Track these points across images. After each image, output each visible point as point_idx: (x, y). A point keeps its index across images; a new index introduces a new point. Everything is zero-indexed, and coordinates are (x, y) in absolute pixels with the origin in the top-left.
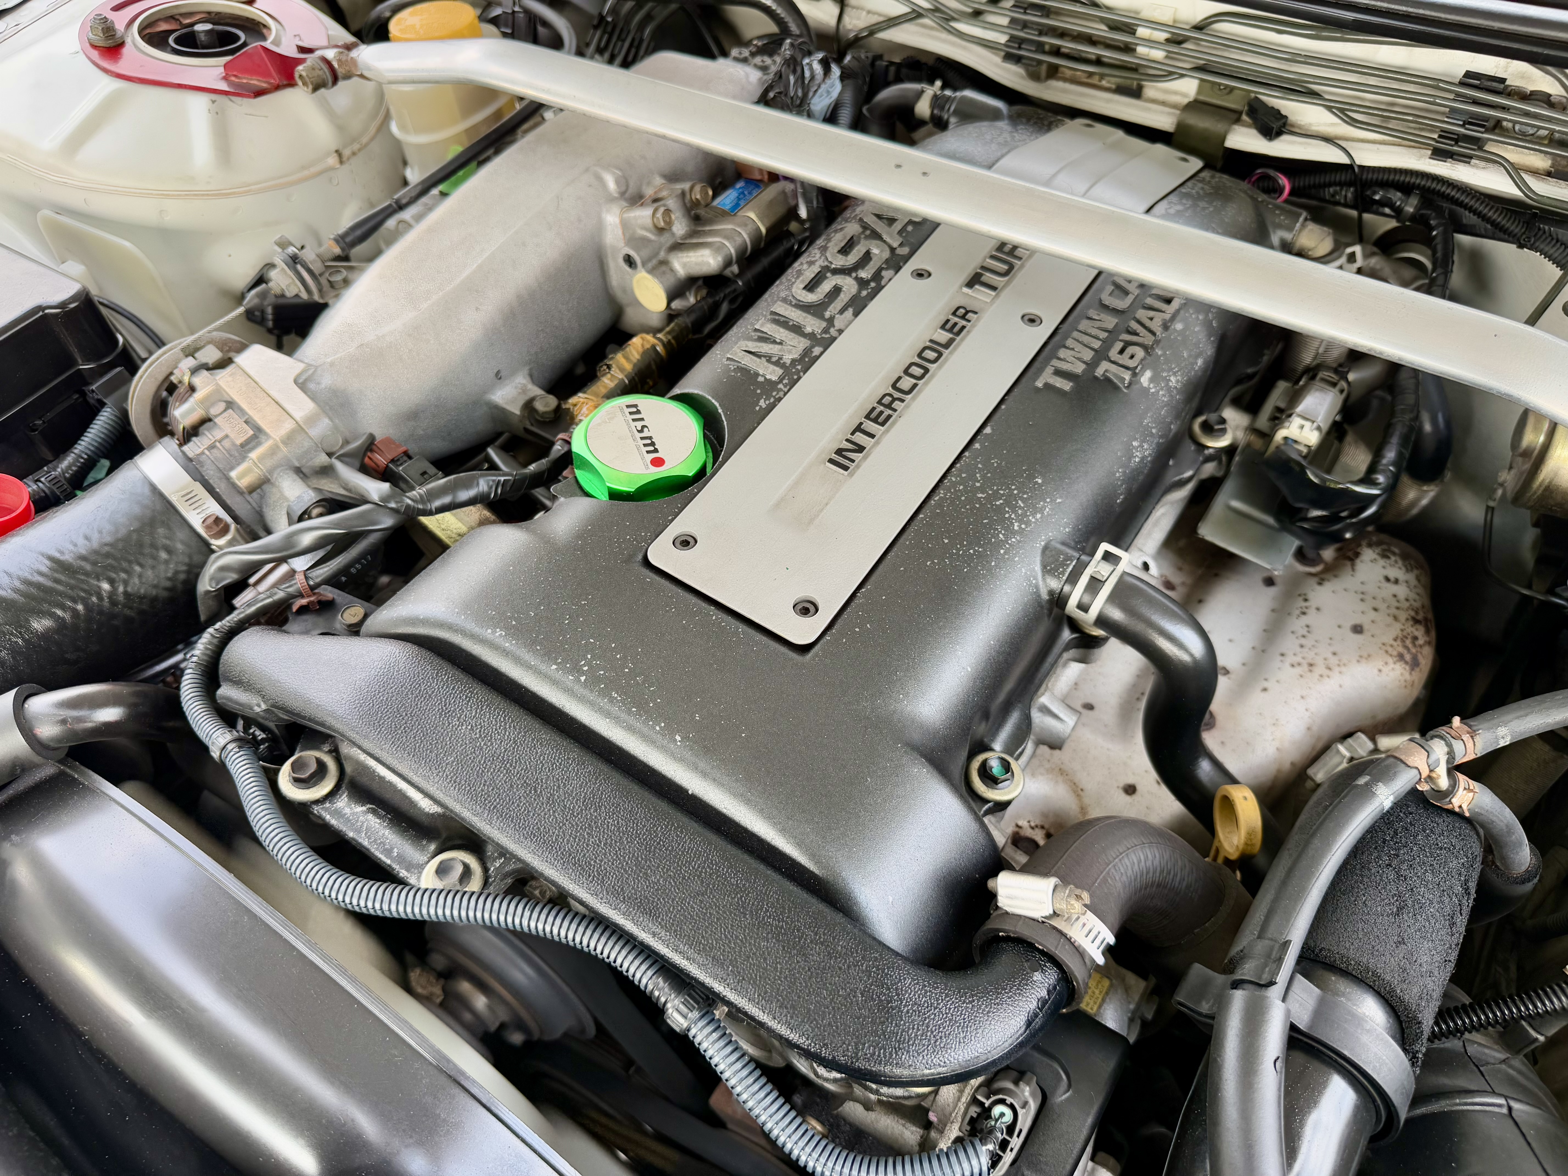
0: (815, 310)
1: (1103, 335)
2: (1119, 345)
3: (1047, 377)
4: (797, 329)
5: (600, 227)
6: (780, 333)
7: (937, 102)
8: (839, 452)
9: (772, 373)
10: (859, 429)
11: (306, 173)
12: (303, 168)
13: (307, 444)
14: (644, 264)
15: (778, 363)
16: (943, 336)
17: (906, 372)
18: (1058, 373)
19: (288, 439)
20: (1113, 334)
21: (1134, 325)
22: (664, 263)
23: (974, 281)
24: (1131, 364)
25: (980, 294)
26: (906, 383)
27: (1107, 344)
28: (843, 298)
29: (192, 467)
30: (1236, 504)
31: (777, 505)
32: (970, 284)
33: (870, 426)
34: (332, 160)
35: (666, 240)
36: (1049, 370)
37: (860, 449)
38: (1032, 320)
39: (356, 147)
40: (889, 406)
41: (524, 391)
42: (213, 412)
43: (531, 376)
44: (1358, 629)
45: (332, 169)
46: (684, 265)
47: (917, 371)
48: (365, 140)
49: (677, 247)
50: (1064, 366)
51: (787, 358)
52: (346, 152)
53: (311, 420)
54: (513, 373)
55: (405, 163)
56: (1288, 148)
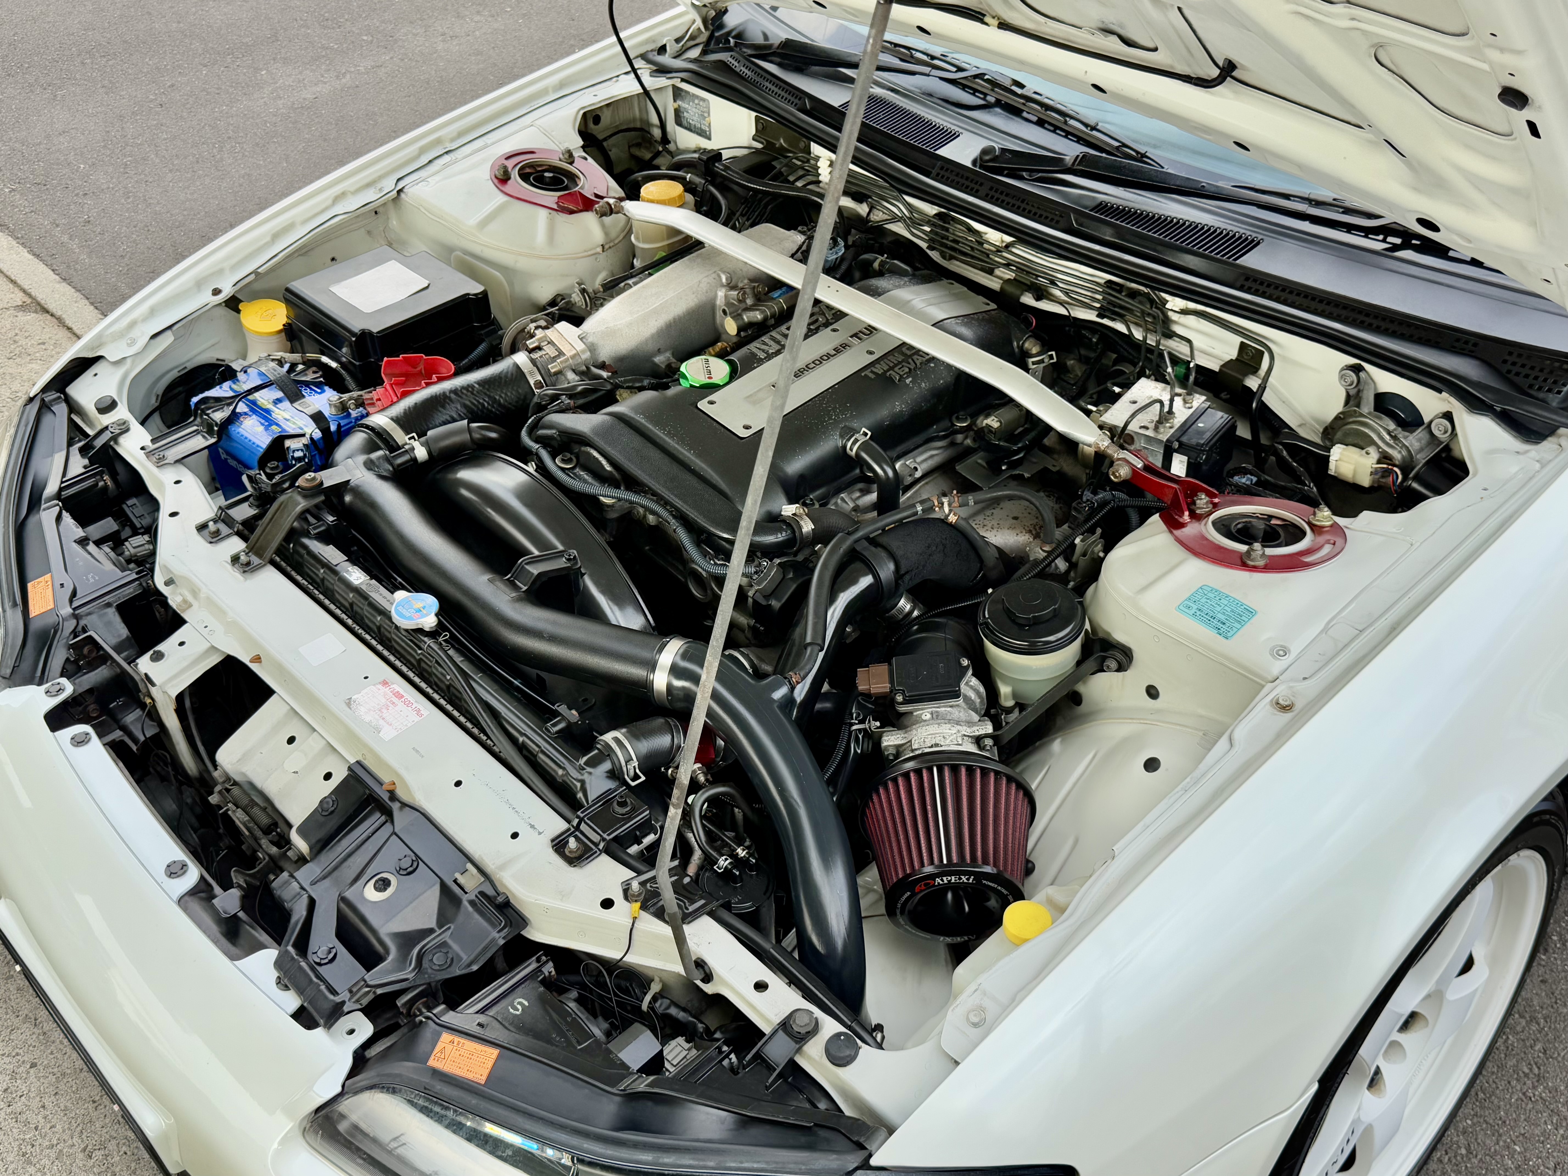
1: (896, 362)
2: (901, 366)
3: (867, 372)
4: (778, 343)
5: (716, 296)
6: (772, 343)
7: (882, 264)
9: (762, 355)
11: (586, 254)
12: (585, 251)
13: (580, 360)
14: (730, 314)
16: (833, 353)
17: (813, 362)
18: (872, 372)
19: (573, 357)
20: (900, 363)
21: (910, 360)
22: (740, 315)
23: (855, 335)
24: (902, 373)
25: (855, 341)
26: (812, 366)
27: (896, 365)
29: (533, 362)
31: (748, 397)
32: (851, 337)
34: (599, 249)
35: (743, 306)
36: (868, 370)
38: (871, 353)
39: (612, 244)
40: (802, 372)
41: (669, 359)
42: (542, 344)
43: (673, 354)
44: (1015, 518)
45: (599, 253)
46: (747, 317)
47: (818, 362)
48: (616, 242)
49: (747, 309)
50: (875, 370)
51: (771, 351)
52: (607, 247)
53: (583, 351)
54: (666, 351)
55: (634, 256)
56: (1045, 305)
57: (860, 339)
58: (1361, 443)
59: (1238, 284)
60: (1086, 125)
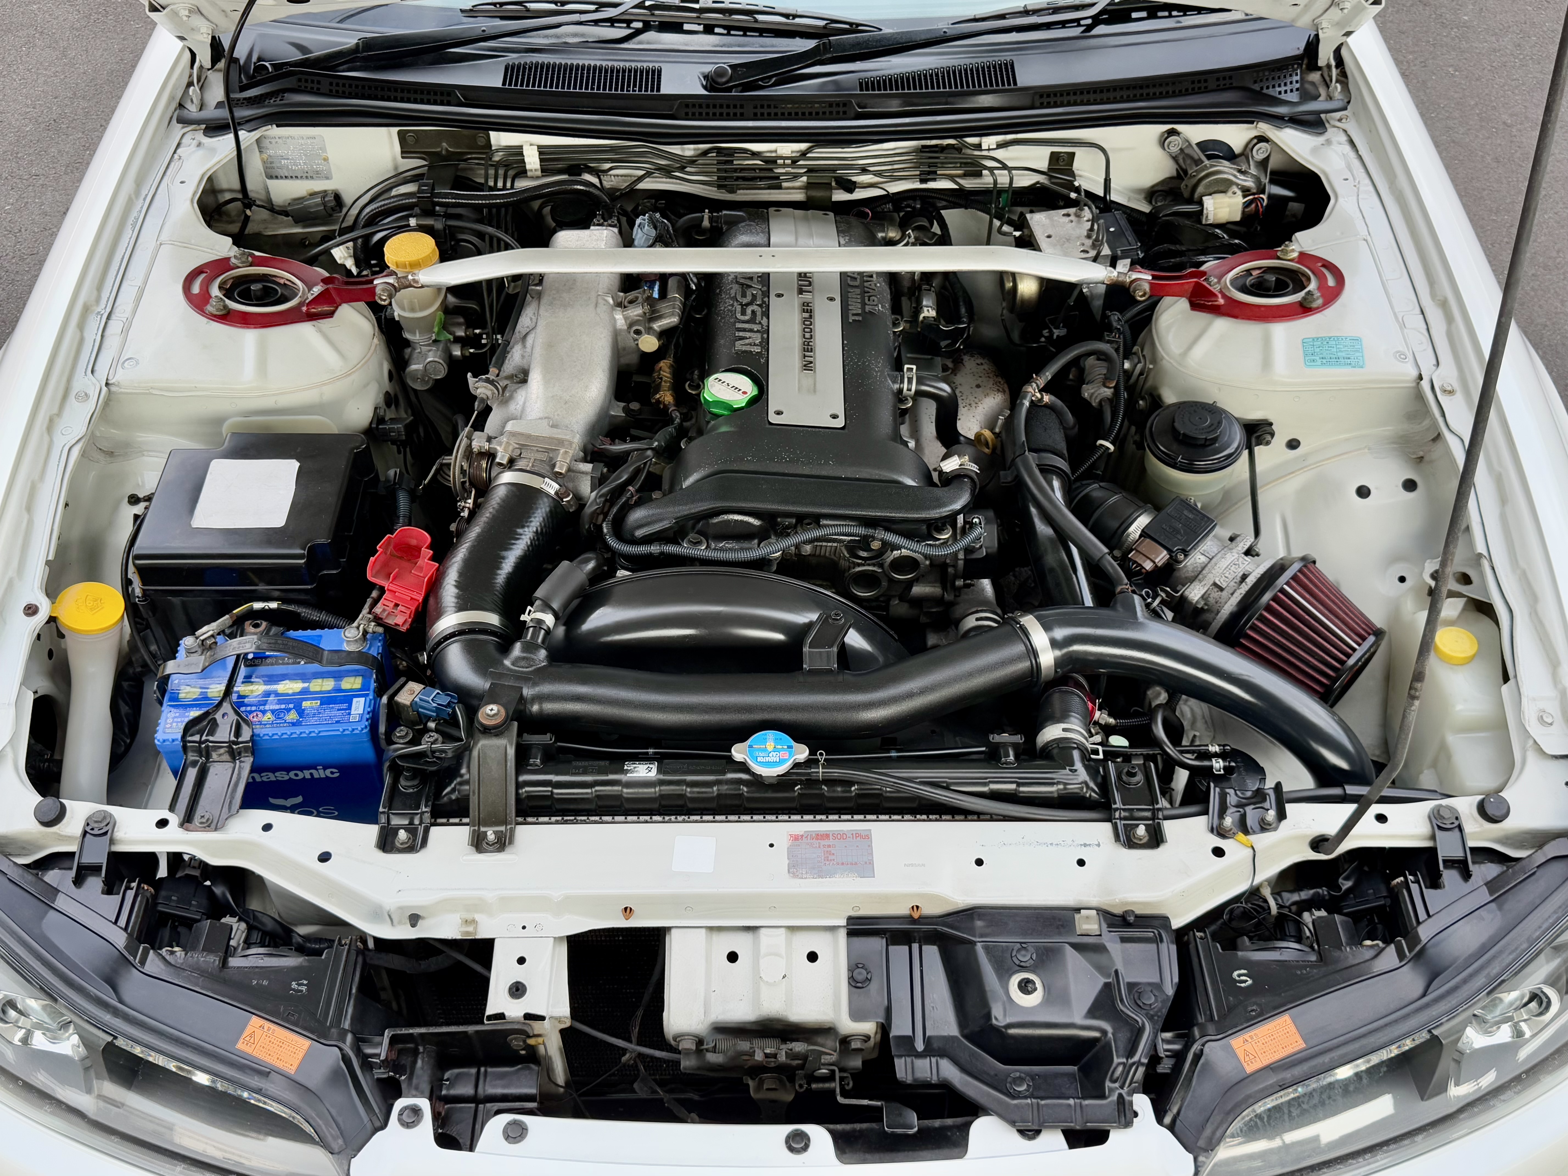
0: (752, 320)
1: (859, 297)
2: (867, 298)
3: (850, 318)
4: (751, 331)
5: (614, 322)
6: (748, 334)
7: (712, 219)
8: (805, 366)
9: (758, 349)
10: (805, 356)
11: (371, 351)
12: (369, 349)
13: (576, 448)
14: (641, 332)
15: (755, 345)
16: (806, 315)
17: (804, 332)
18: (854, 315)
19: (570, 448)
20: (861, 295)
21: (866, 289)
22: (648, 328)
23: (801, 291)
24: (873, 304)
25: (807, 295)
26: (808, 335)
27: (862, 299)
28: (759, 314)
29: (528, 472)
30: (909, 355)
31: (798, 391)
32: (800, 293)
33: (807, 354)
35: (645, 318)
36: (850, 315)
37: (811, 362)
38: (831, 299)
39: (377, 330)
41: (618, 406)
42: (515, 452)
44: (978, 386)
46: (657, 327)
47: (808, 330)
49: (651, 319)
50: (855, 312)
51: (758, 342)
53: (573, 437)
56: (859, 194)
57: (810, 292)
58: (1221, 189)
59: (1038, 104)
60: (787, 16)
